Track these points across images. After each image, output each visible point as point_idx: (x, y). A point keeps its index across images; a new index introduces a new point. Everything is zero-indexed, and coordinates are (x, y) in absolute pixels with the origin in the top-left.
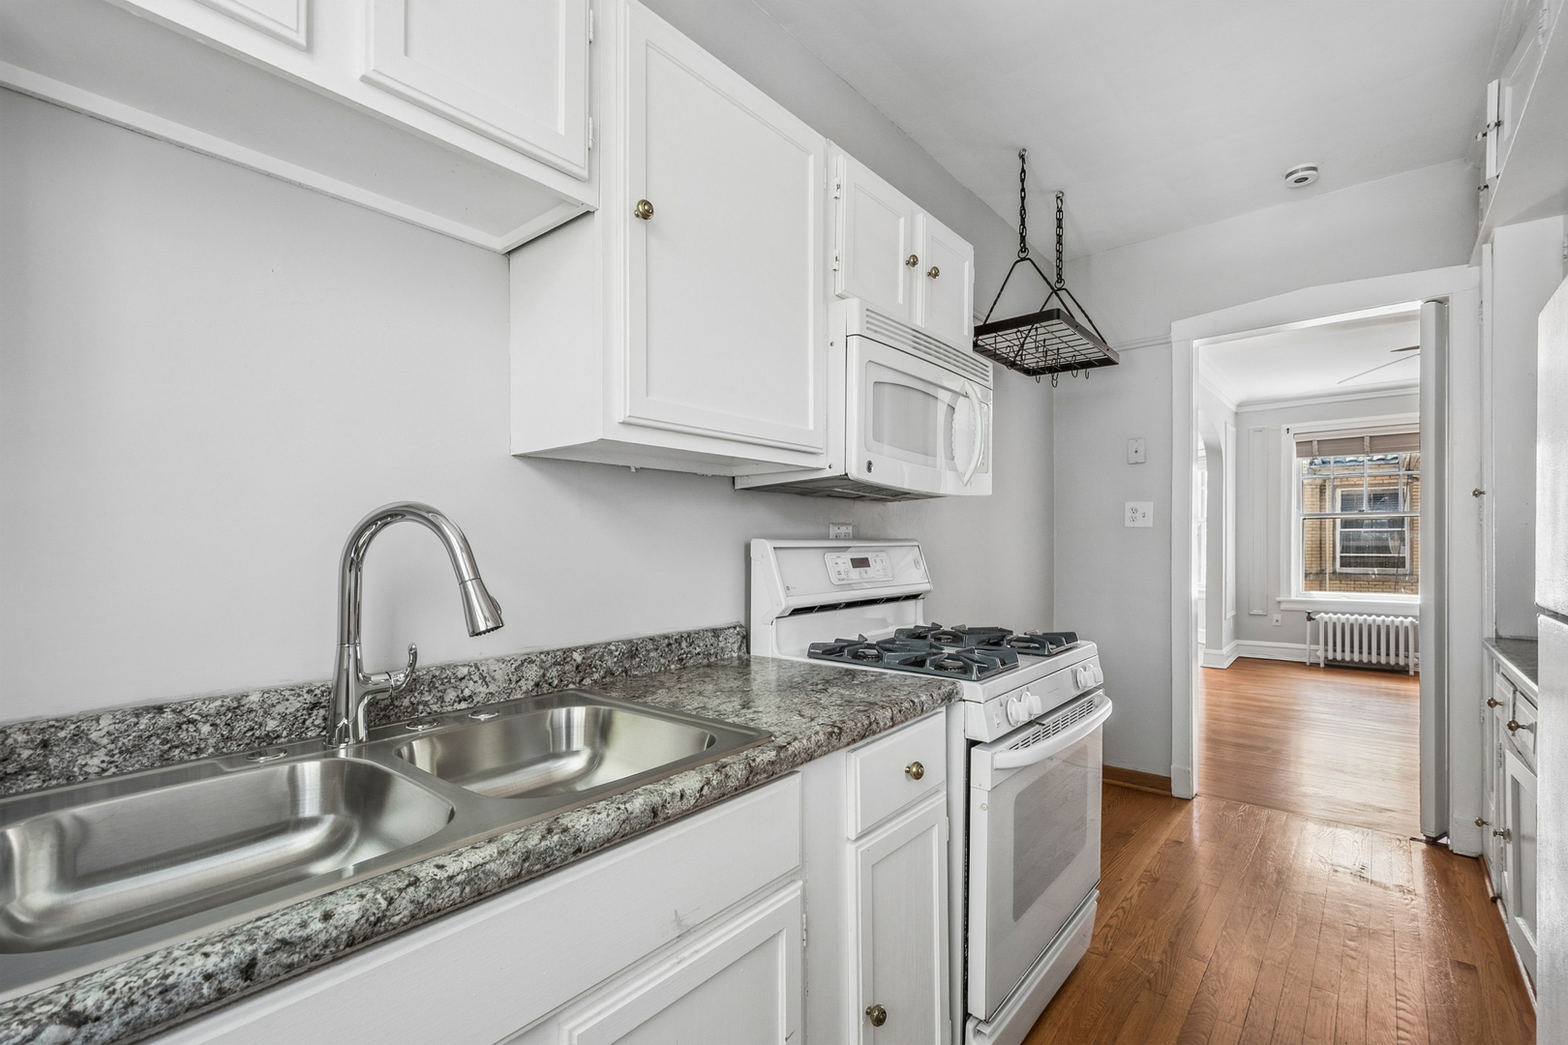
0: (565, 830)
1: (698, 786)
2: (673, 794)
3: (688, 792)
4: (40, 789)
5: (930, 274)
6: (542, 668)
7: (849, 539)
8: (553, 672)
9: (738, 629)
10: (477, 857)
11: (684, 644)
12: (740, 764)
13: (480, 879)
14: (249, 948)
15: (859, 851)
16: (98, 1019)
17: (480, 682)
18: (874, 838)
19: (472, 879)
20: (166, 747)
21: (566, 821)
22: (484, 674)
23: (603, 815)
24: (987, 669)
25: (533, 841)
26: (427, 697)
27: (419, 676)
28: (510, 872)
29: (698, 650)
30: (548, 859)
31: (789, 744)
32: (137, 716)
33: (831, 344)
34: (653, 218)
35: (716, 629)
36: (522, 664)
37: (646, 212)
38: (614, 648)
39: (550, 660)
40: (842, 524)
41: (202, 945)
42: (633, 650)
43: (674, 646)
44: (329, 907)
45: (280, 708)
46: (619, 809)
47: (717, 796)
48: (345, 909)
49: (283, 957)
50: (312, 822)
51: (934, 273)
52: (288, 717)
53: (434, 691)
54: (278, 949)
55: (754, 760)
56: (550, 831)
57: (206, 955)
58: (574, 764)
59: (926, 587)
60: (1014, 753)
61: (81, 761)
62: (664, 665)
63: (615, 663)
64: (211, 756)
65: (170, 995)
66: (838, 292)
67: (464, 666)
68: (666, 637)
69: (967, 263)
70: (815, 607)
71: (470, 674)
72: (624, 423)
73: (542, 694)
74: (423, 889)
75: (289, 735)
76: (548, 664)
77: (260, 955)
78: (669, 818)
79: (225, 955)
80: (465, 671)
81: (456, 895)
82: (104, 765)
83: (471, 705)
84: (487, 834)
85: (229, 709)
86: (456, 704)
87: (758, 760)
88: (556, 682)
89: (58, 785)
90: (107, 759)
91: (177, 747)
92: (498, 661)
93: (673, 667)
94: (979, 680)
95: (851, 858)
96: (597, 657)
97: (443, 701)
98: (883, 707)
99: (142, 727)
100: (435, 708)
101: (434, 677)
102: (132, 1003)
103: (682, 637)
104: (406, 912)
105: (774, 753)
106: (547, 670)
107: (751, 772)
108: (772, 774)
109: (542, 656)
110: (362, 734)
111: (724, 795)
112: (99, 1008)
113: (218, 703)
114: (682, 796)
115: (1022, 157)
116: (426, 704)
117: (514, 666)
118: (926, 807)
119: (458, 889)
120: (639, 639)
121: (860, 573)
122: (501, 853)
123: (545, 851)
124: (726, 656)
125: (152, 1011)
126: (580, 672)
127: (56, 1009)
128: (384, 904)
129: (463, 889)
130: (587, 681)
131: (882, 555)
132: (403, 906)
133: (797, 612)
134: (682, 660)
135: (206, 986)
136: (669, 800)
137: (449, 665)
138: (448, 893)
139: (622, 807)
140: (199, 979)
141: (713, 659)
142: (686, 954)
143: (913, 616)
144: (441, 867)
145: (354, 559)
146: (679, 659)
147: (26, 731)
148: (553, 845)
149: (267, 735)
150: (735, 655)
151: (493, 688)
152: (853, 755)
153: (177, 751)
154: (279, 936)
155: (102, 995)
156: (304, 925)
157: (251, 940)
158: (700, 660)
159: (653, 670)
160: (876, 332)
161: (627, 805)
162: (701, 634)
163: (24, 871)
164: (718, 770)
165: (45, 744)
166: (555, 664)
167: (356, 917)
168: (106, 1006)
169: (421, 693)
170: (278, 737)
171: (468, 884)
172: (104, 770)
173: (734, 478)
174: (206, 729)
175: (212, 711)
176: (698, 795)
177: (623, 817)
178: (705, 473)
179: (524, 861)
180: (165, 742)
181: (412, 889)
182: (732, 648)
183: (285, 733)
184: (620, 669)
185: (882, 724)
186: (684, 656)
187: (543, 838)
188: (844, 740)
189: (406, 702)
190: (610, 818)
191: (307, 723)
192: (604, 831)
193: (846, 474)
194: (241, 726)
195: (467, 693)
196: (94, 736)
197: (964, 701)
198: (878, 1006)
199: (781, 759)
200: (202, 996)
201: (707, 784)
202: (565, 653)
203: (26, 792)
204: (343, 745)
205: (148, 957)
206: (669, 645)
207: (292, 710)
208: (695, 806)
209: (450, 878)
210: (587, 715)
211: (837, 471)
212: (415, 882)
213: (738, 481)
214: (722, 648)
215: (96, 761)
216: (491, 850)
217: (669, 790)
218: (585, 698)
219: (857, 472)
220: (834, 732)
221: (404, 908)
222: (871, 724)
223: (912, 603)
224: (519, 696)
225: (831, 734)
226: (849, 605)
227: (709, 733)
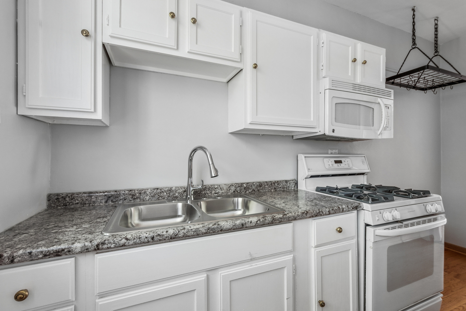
0: (219, 225)
1: (256, 220)
2: (248, 221)
3: (253, 222)
4: (139, 202)
5: (363, 63)
6: (235, 187)
7: (336, 154)
8: (238, 189)
9: (294, 181)
10: (198, 227)
11: (276, 184)
12: (270, 217)
13: (198, 231)
14: (153, 234)
15: (316, 251)
16: (130, 240)
17: (220, 189)
18: (322, 248)
19: (196, 231)
20: (159, 197)
21: (219, 223)
22: (221, 188)
23: (229, 223)
24: (376, 200)
25: (211, 226)
26: (208, 192)
27: (206, 187)
28: (205, 231)
29: (281, 186)
30: (214, 230)
31: (288, 214)
32: (154, 190)
33: (320, 93)
34: (258, 67)
35: (287, 181)
36: (230, 186)
37: (255, 66)
38: (255, 184)
39: (237, 186)
40: (334, 149)
41: (146, 232)
42: (260, 185)
43: (273, 185)
44: (168, 230)
45: (178, 191)
46: (233, 222)
47: (262, 224)
48: (170, 231)
49: (158, 237)
50: (179, 216)
51: (365, 63)
52: (180, 193)
53: (210, 191)
54: (158, 236)
55: (275, 217)
56: (215, 224)
57: (146, 234)
58: (239, 213)
59: (368, 171)
60: (387, 231)
61: (145, 198)
62: (270, 189)
63: (255, 188)
64: (166, 199)
65: (140, 239)
66: (323, 76)
67: (216, 185)
68: (271, 182)
69: (382, 56)
70: (320, 175)
71: (218, 187)
72: (250, 123)
73: (235, 194)
74: (186, 231)
75: (180, 197)
76: (237, 187)
77: (155, 236)
78: (247, 227)
79: (149, 234)
80: (216, 186)
81: (192, 234)
82: (149, 199)
83: (218, 195)
84: (202, 223)
85: (169, 190)
86: (214, 194)
87: (276, 217)
88: (239, 191)
89: (142, 202)
90: (149, 198)
91: (160, 197)
92: (225, 185)
93: (272, 190)
94: (372, 203)
95: (313, 253)
96: (250, 186)
97: (212, 193)
98: (326, 208)
99: (155, 192)
100: (210, 195)
101: (210, 187)
102: (135, 239)
103: (275, 182)
104: (182, 235)
105: (282, 216)
106: (237, 188)
107: (273, 220)
108: (281, 222)
109: (236, 184)
110: (192, 199)
111: (264, 224)
112: (130, 238)
113: (167, 189)
114: (251, 222)
115: (413, 10)
116: (208, 193)
117: (228, 186)
118: (345, 243)
119: (193, 232)
120: (262, 182)
121: (338, 165)
122: (203, 227)
123: (213, 228)
124: (290, 189)
125: (138, 241)
126: (245, 189)
127: (125, 237)
128: (178, 232)
129: (194, 233)
130: (247, 192)
131: (347, 159)
132: (181, 233)
133: (312, 177)
134: (275, 188)
135: (146, 239)
136: (247, 222)
137: (213, 185)
138: (191, 233)
139: (234, 222)
140: (145, 238)
141: (285, 189)
142: (253, 264)
143: (362, 181)
144: (190, 227)
145: (191, 160)
146: (274, 188)
147: (137, 190)
148: (215, 227)
149: (176, 197)
150: (293, 189)
151: (223, 191)
152: (313, 221)
153: (160, 198)
154: (158, 233)
155: (131, 236)
156: (163, 232)
157: (154, 233)
158: (281, 189)
159: (266, 191)
160: (336, 87)
161: (235, 222)
162: (282, 182)
163: (134, 216)
164: (263, 217)
165: (140, 193)
166: (239, 187)
167: (172, 233)
168: (131, 238)
169: (207, 191)
170: (178, 197)
171: (195, 232)
172: (149, 200)
173: (293, 136)
174: (165, 194)
175: (166, 190)
176: (256, 223)
177: (234, 224)
178: (283, 135)
179: (208, 230)
180: (158, 195)
181: (183, 230)
182: (292, 186)
183: (179, 197)
184: (257, 190)
185: (324, 213)
186: (276, 187)
187: (213, 225)
188: (308, 215)
189: (203, 193)
190: (230, 224)
191: (184, 195)
192: (228, 227)
193: (325, 134)
194: (171, 194)
195: (217, 192)
196: (147, 193)
197: (364, 210)
198: (322, 301)
199: (284, 218)
200: (145, 241)
201: (259, 220)
202: (241, 184)
203: (137, 202)
204: (189, 200)
205: (139, 232)
206: (271, 184)
207: (181, 192)
208: (255, 226)
209: (191, 230)
210: (242, 200)
211: (322, 133)
212: (184, 229)
213: (294, 137)
214: (288, 186)
215: (147, 198)
216: (201, 226)
217: (247, 220)
218: (245, 196)
219: (328, 133)
220: (304, 213)
221: (181, 234)
222: (319, 212)
223: (362, 176)
224: (229, 194)
225: (303, 213)
226: (333, 175)
227: (268, 208)
